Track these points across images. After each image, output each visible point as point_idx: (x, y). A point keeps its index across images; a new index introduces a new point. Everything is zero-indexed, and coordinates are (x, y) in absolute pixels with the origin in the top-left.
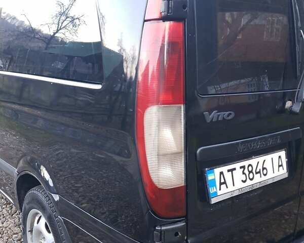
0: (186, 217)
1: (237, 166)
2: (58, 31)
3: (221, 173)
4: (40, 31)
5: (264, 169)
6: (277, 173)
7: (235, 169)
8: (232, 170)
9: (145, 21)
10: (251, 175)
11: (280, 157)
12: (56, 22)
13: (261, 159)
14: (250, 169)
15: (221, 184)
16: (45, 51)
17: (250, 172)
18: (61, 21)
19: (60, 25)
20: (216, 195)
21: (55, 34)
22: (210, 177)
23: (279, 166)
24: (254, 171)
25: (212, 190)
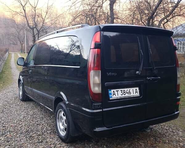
0: (102, 102)
1: (119, 90)
2: (70, 51)
3: (114, 91)
4: (63, 52)
5: (129, 92)
6: (135, 94)
7: (118, 91)
8: (117, 91)
9: (91, 49)
10: (124, 93)
11: (136, 89)
12: (70, 48)
13: (128, 89)
14: (124, 91)
15: (113, 94)
16: (65, 59)
17: (124, 92)
18: (72, 47)
19: (72, 49)
20: (112, 97)
21: (69, 52)
22: (110, 92)
23: (136, 92)
24: (126, 92)
25: (110, 96)
